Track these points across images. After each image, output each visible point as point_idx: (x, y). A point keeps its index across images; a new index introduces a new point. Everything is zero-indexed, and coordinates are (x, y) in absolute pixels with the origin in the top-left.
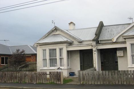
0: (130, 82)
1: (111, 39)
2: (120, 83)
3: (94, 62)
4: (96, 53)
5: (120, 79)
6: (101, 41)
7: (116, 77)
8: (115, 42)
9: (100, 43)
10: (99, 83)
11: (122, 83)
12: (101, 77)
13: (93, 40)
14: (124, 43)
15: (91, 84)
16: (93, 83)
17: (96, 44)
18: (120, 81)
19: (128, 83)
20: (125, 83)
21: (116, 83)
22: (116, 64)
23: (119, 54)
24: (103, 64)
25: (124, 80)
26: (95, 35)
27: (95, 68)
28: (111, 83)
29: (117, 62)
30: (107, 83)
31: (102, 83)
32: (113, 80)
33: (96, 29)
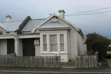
0: (30, 65)
1: (30, 31)
2: (23, 66)
3: (15, 49)
4: (17, 41)
5: (23, 63)
6: (23, 32)
7: (21, 61)
8: (33, 33)
9: (22, 34)
10: (8, 66)
11: (25, 66)
12: (10, 61)
13: (15, 31)
14: (39, 34)
15: (3, 66)
16: (4, 66)
17: (17, 34)
18: (24, 65)
19: (29, 66)
20: (27, 66)
21: (21, 66)
22: (34, 51)
23: (36, 42)
24: (24, 51)
25: (26, 64)
26: (19, 27)
27: (15, 54)
28: (17, 66)
29: (34, 49)
30: (15, 66)
31: (10, 66)
32: (18, 63)
33: (21, 22)
